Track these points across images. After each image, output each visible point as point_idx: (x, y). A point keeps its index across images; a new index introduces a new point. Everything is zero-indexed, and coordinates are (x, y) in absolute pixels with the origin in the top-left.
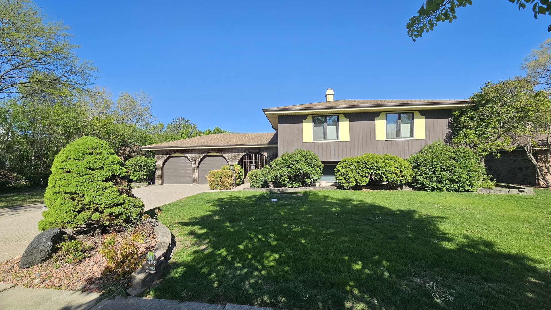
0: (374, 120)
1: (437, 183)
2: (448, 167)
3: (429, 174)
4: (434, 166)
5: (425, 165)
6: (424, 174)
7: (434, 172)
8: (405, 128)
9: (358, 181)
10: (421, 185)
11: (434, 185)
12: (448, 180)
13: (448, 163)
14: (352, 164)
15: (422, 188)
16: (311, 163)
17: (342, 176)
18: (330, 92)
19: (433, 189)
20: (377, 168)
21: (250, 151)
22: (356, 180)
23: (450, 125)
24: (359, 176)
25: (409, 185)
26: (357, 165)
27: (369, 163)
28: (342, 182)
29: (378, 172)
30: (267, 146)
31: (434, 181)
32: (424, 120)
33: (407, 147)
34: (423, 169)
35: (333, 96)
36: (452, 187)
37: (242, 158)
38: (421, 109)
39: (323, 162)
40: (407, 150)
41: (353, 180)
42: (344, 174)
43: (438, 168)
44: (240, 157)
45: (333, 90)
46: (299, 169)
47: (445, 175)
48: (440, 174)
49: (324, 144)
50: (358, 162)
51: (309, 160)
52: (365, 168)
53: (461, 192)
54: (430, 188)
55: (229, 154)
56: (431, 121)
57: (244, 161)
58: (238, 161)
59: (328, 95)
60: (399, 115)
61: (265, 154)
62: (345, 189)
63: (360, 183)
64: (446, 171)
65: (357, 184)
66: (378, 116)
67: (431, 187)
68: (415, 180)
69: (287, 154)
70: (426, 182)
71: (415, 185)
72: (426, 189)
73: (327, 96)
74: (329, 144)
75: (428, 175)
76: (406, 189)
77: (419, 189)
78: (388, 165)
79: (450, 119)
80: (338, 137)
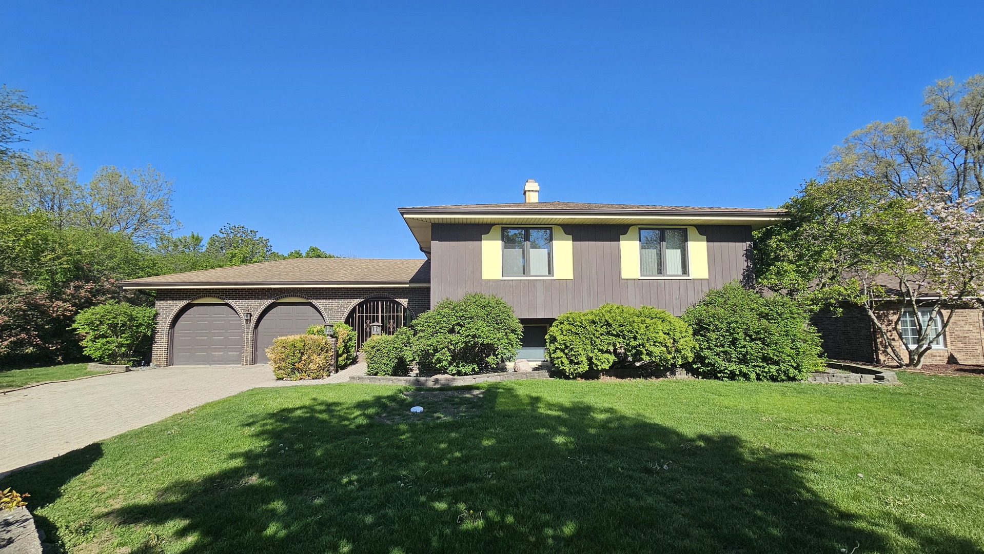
0: (619, 240)
1: (740, 363)
2: (757, 333)
3: (722, 346)
4: (734, 330)
5: (717, 329)
6: (715, 346)
7: (734, 342)
8: (672, 256)
9: (594, 360)
10: (709, 369)
11: (733, 367)
12: (760, 358)
13: (756, 324)
14: (581, 326)
15: (713, 374)
16: (498, 322)
17: (562, 350)
18: (532, 186)
19: (732, 376)
20: (632, 335)
21: (372, 295)
22: (590, 359)
23: (749, 255)
24: (596, 351)
25: (688, 367)
26: (591, 328)
27: (615, 325)
28: (562, 363)
29: (633, 343)
30: (408, 286)
31: (734, 360)
32: (705, 243)
33: (678, 292)
34: (713, 336)
35: (537, 193)
36: (766, 373)
37: (354, 309)
38: (700, 223)
39: (523, 321)
40: (676, 299)
41: (583, 358)
42: (567, 347)
43: (741, 335)
44: (351, 307)
45: (537, 184)
46: (474, 336)
47: (754, 348)
48: (744, 347)
49: (524, 283)
50: (594, 322)
51: (494, 316)
52: (608, 333)
53: (783, 380)
54: (726, 373)
55: (327, 301)
56: (717, 244)
57: (359, 316)
58: (346, 315)
59: (529, 191)
60: (662, 231)
61: (404, 302)
62: (567, 378)
63: (597, 366)
64: (752, 340)
65: (591, 368)
66: (625, 233)
67: (729, 372)
68: (700, 358)
69: (448, 304)
70: (721, 363)
71: (699, 368)
72: (719, 375)
73: (527, 193)
74: (534, 285)
75: (722, 349)
76: (682, 375)
77: (706, 375)
78: (652, 328)
79: (748, 243)
80: (550, 271)
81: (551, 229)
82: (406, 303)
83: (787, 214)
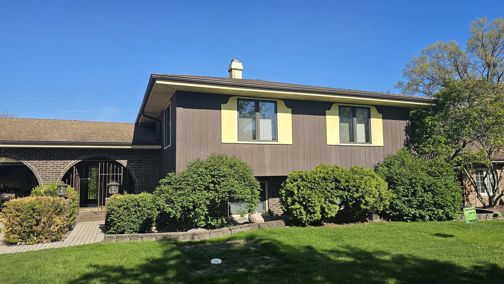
0: (325, 115)
2: (429, 186)
3: (408, 197)
4: (415, 184)
5: (403, 184)
6: (402, 196)
7: (414, 194)
8: (360, 129)
9: (326, 210)
10: (398, 213)
11: (413, 211)
12: (432, 204)
13: (428, 180)
14: (314, 183)
15: (400, 217)
16: (243, 178)
17: (300, 203)
18: (236, 65)
19: (414, 218)
20: (355, 189)
21: (91, 156)
22: (323, 209)
23: (408, 130)
24: (327, 202)
26: (323, 184)
27: (343, 181)
28: (301, 212)
29: (356, 195)
31: (414, 206)
32: (381, 120)
34: (401, 189)
35: (241, 72)
36: (436, 214)
37: (71, 169)
39: (258, 178)
41: (318, 209)
42: (304, 199)
43: (419, 188)
44: (67, 168)
45: (241, 64)
46: (230, 192)
47: (428, 197)
48: (421, 196)
49: (255, 147)
50: (324, 179)
51: (241, 174)
52: (337, 188)
54: (410, 216)
55: (41, 162)
56: (389, 121)
58: (62, 175)
59: (235, 69)
60: (354, 108)
62: (304, 225)
63: (327, 214)
64: (426, 191)
65: (323, 217)
66: (329, 109)
67: (412, 216)
68: (392, 206)
69: (198, 164)
70: (406, 209)
71: (390, 213)
72: (405, 218)
73: (233, 71)
74: (263, 148)
75: (406, 199)
76: (377, 219)
77: (395, 219)
78: (368, 183)
79: (407, 121)
80: (275, 138)
81: (276, 103)
82: (126, 164)
83: (434, 101)
